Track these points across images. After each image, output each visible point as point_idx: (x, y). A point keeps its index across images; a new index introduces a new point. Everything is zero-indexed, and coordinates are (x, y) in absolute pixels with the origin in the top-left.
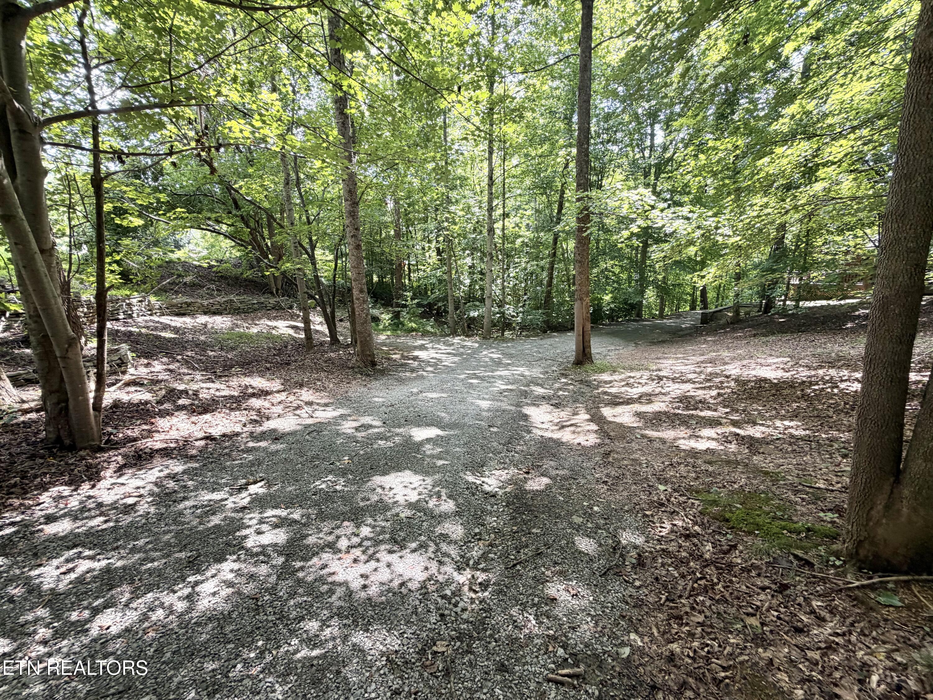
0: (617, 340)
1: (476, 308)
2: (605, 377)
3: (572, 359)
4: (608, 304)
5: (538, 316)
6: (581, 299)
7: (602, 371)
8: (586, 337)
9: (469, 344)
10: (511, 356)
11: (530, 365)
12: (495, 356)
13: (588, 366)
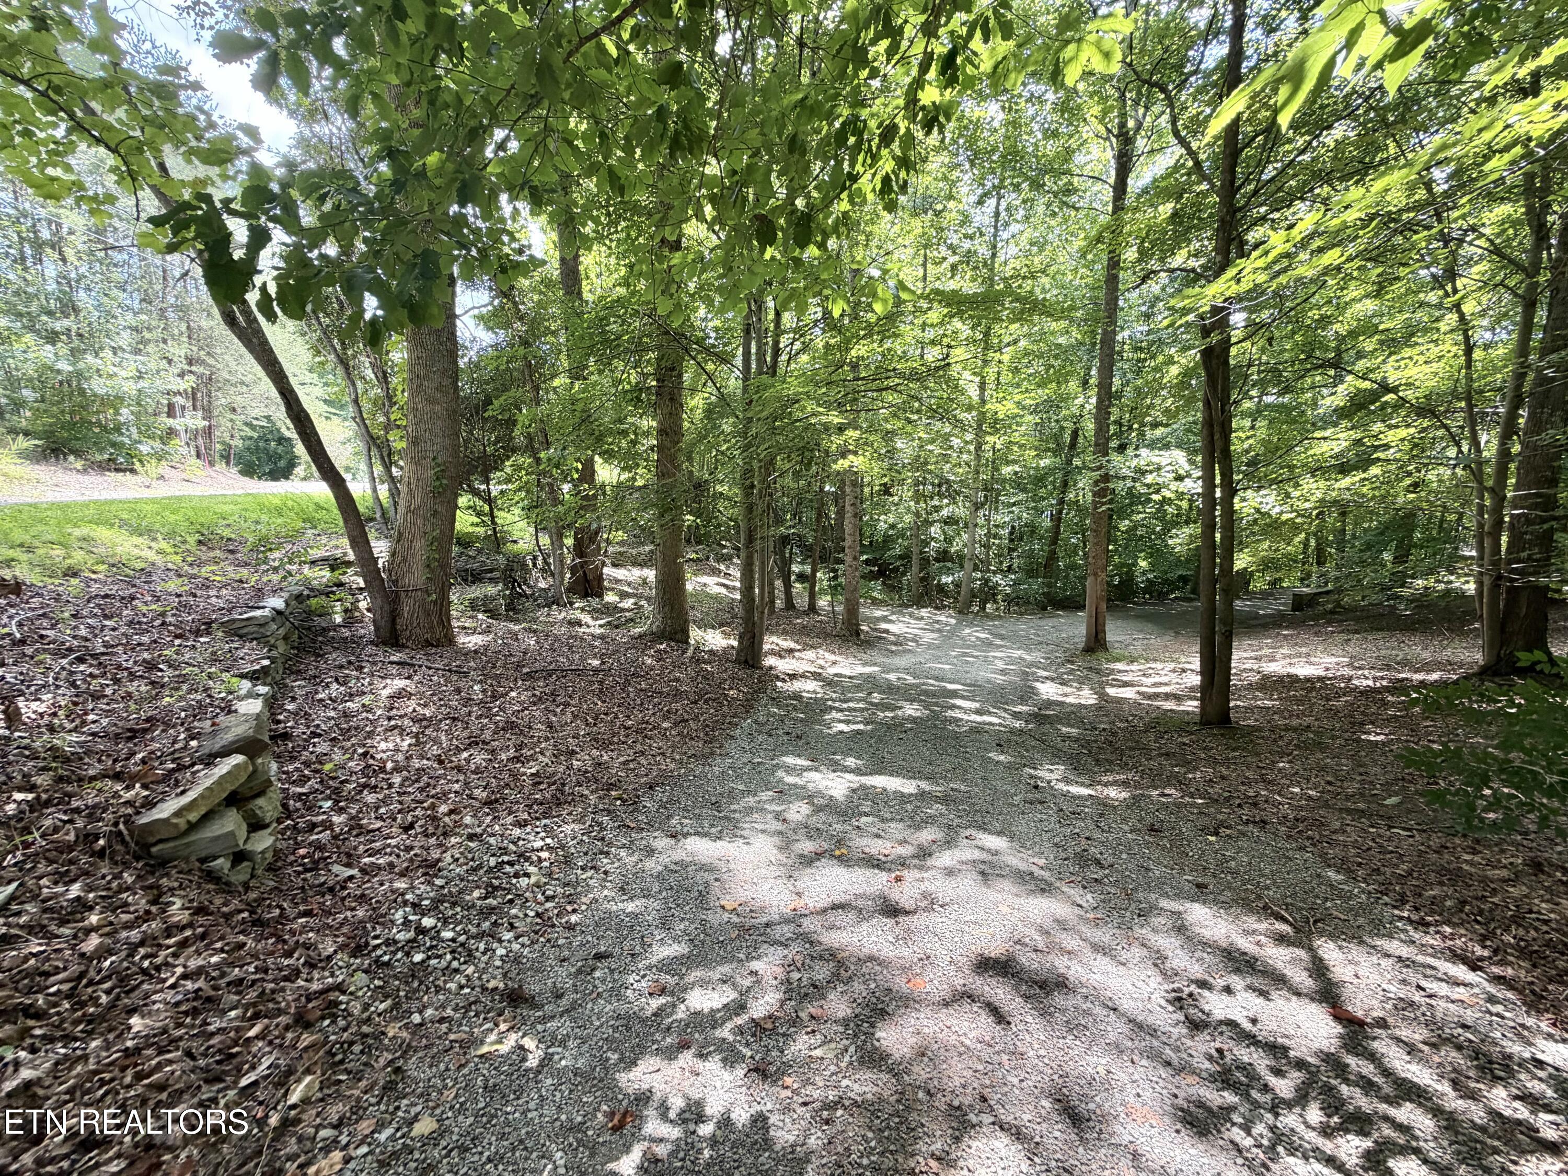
0: (1149, 627)
1: (949, 572)
2: (1120, 666)
3: (1081, 646)
4: (1144, 573)
5: (1036, 586)
6: (1095, 574)
7: (1118, 660)
8: (1100, 620)
9: (943, 618)
10: (1002, 638)
11: (1028, 649)
12: (982, 636)
13: (1100, 655)
